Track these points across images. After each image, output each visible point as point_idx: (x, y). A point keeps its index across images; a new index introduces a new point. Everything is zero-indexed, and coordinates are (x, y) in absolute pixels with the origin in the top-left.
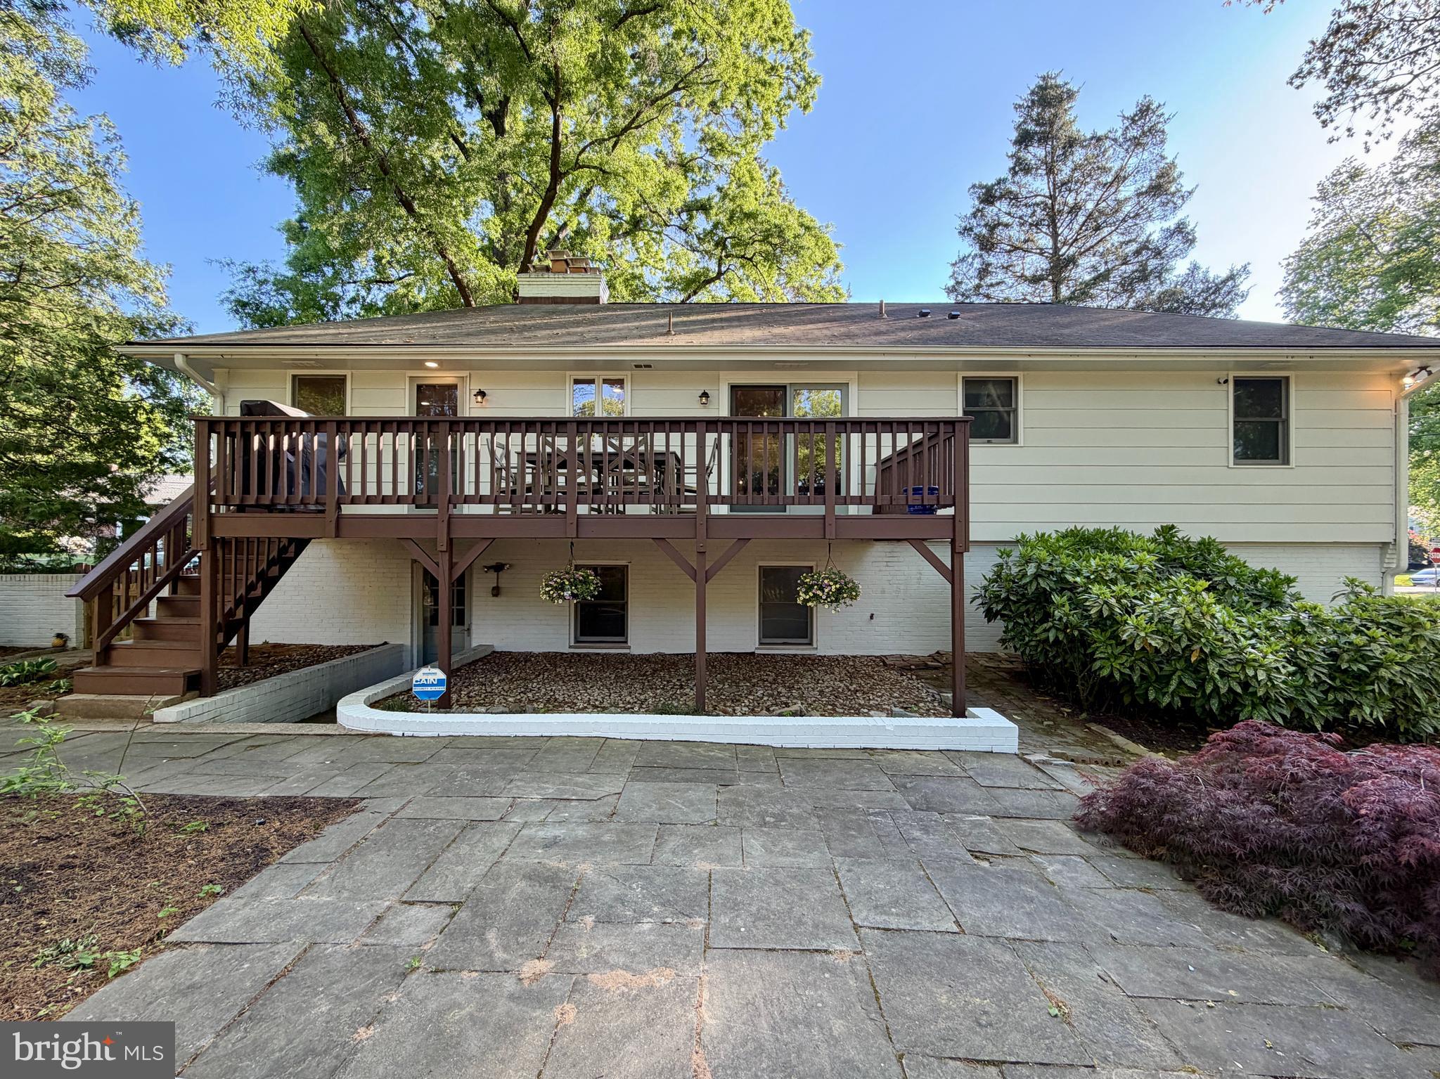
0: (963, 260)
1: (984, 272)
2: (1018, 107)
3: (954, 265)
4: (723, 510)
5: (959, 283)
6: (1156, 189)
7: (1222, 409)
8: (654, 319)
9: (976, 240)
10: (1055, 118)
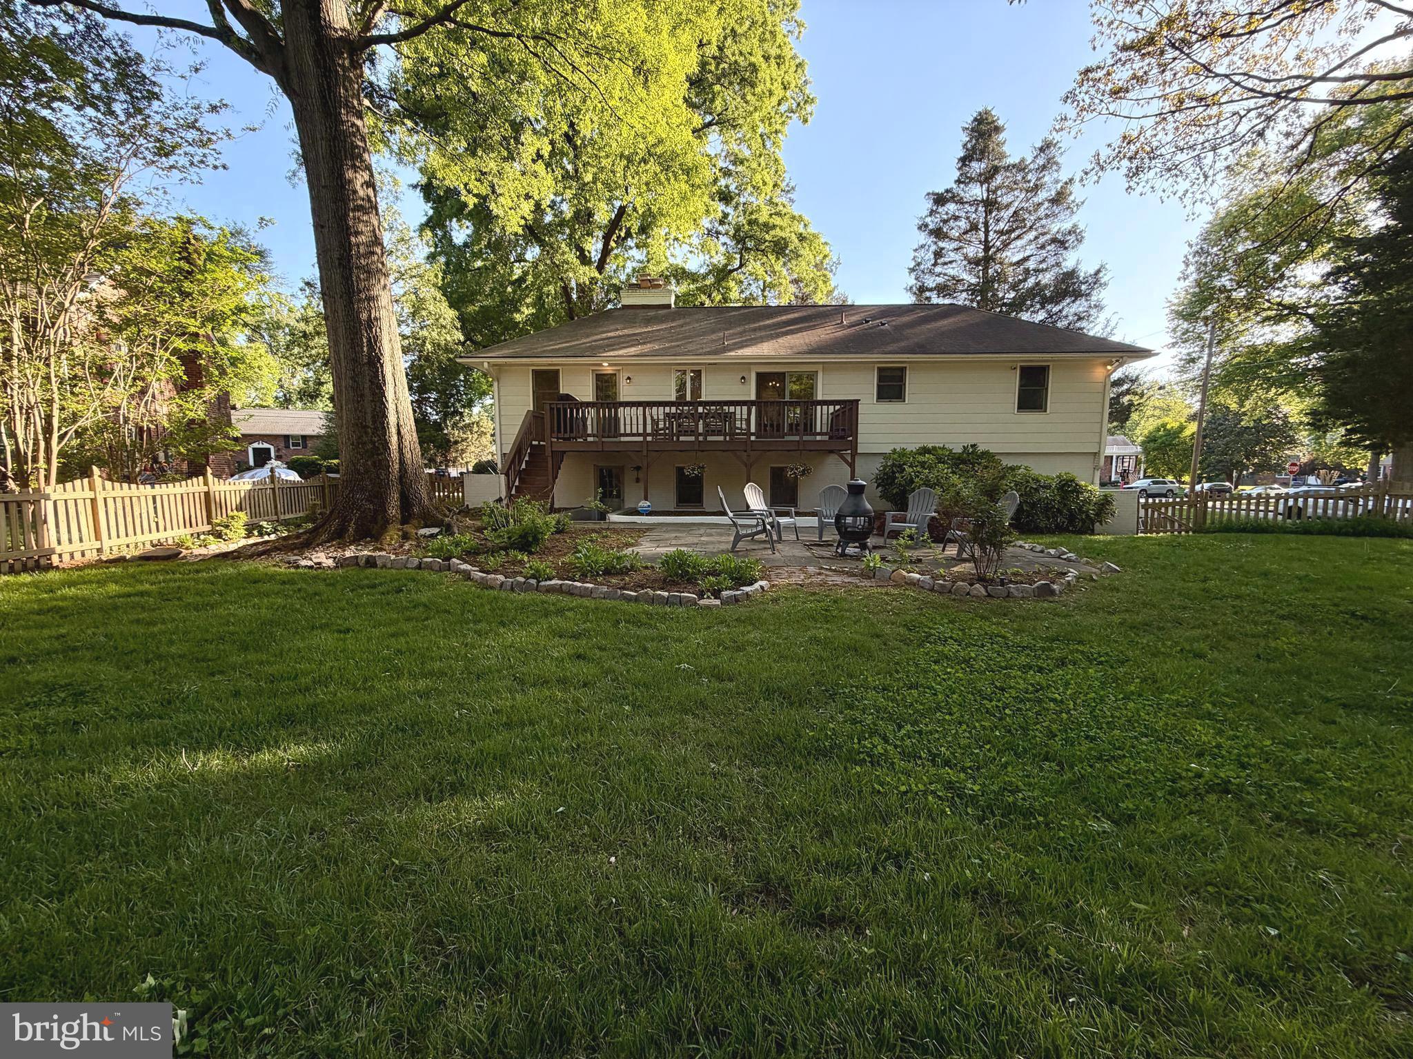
0: (922, 246)
1: (938, 254)
2: (965, 129)
3: (916, 250)
5: (919, 264)
6: (1057, 200)
7: (1013, 383)
8: (713, 332)
9: (932, 232)
10: (986, 147)
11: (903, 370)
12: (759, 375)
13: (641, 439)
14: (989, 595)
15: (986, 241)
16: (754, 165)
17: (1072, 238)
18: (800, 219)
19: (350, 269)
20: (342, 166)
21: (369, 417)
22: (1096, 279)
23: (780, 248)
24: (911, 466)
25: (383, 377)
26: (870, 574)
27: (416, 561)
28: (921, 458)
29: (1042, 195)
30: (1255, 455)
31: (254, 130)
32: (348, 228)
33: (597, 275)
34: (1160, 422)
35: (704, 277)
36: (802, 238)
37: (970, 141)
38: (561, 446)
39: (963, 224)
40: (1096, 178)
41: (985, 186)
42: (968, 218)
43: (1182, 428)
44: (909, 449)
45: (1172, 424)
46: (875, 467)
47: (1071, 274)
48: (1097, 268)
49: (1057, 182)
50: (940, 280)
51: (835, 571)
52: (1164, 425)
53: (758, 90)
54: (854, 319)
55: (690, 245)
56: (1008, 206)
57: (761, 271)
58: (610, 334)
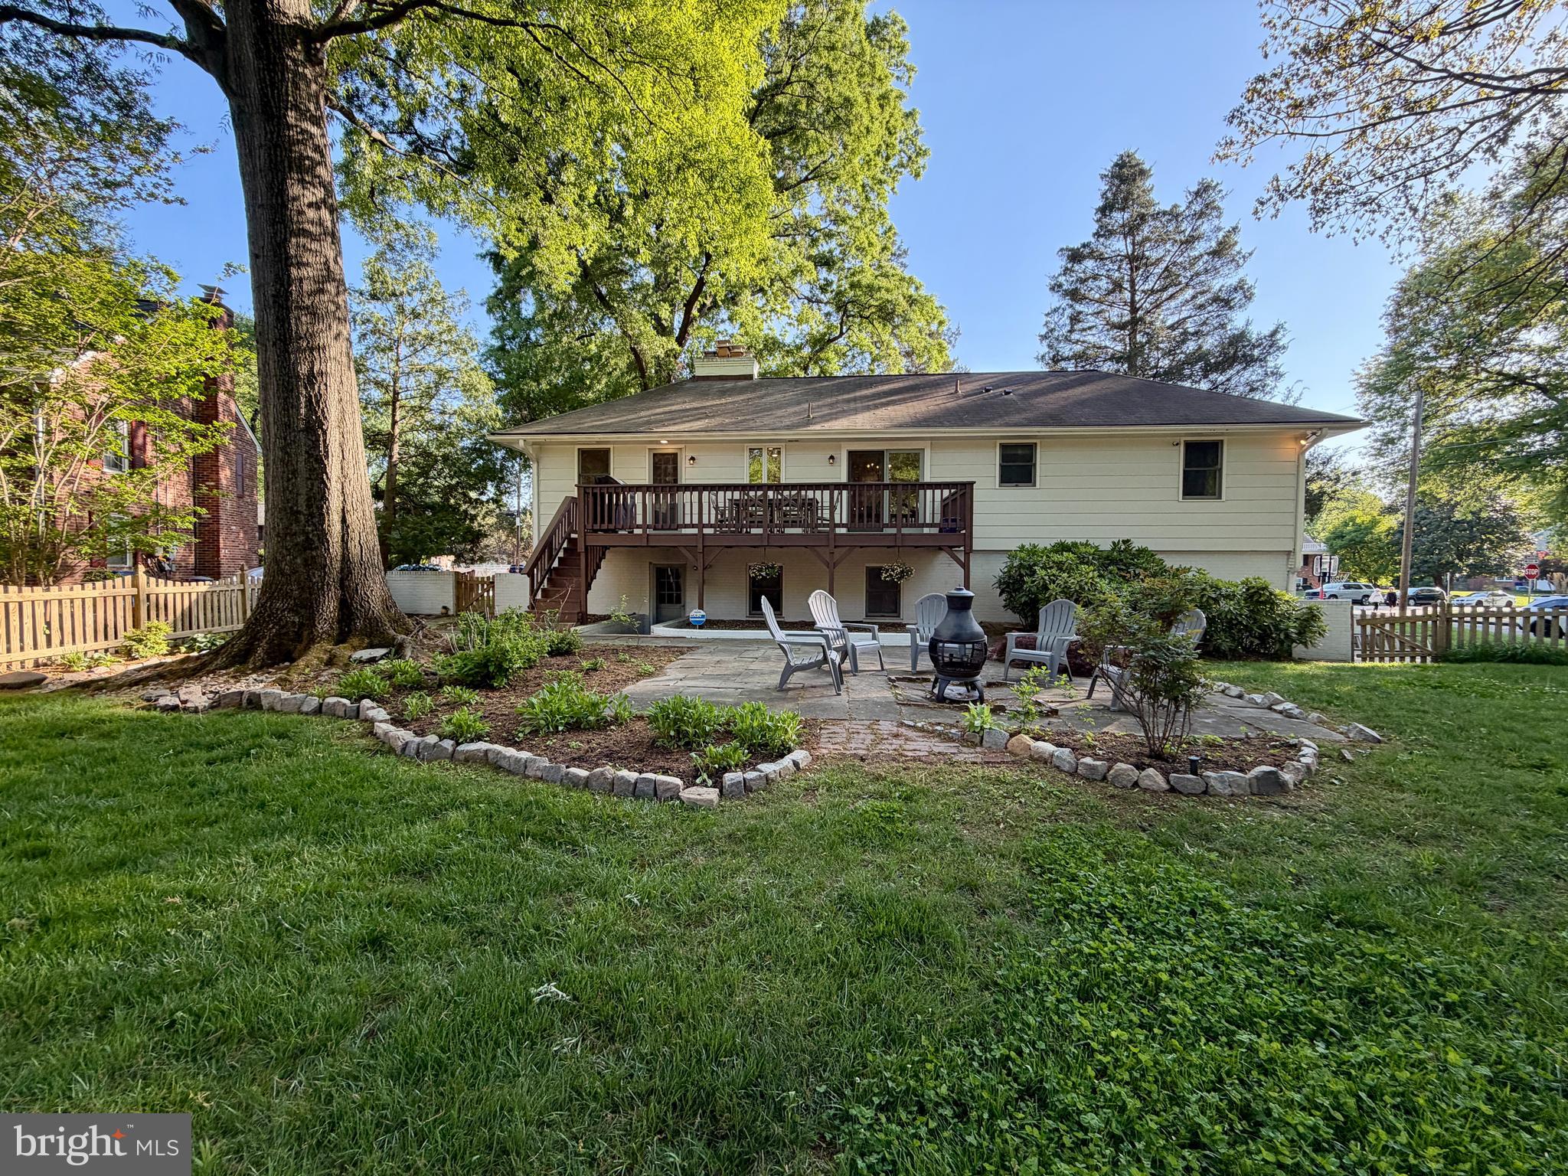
0: (1056, 310)
1: (1075, 319)
2: (1103, 177)
3: (1048, 315)
4: (843, 531)
5: (1052, 330)
6: (1218, 252)
7: (1175, 463)
8: (799, 403)
9: (1066, 293)
10: (1130, 193)
11: (1032, 447)
12: (850, 453)
13: (695, 531)
14: (1172, 790)
15: (1133, 302)
16: (858, 224)
17: (1238, 296)
18: (911, 281)
19: (288, 310)
20: (284, 180)
21: (302, 499)
22: (1271, 342)
23: (886, 314)
24: (1044, 568)
25: (326, 447)
26: (973, 738)
27: (314, 702)
28: (1056, 557)
29: (1200, 247)
30: (1469, 554)
31: (205, 151)
32: (288, 257)
33: (676, 346)
34: (1347, 515)
35: (799, 348)
36: (912, 301)
37: (1110, 189)
38: (600, 539)
39: (1104, 283)
40: (1273, 212)
41: (1129, 240)
42: (1108, 277)
43: (1374, 523)
44: (1041, 546)
45: (1363, 519)
46: (998, 568)
47: (1239, 338)
48: (1272, 328)
49: (1219, 229)
50: (1078, 348)
51: (922, 730)
52: (1353, 519)
53: (854, 128)
54: (969, 387)
55: (789, 316)
56: (1159, 260)
57: (867, 341)
58: (674, 408)
